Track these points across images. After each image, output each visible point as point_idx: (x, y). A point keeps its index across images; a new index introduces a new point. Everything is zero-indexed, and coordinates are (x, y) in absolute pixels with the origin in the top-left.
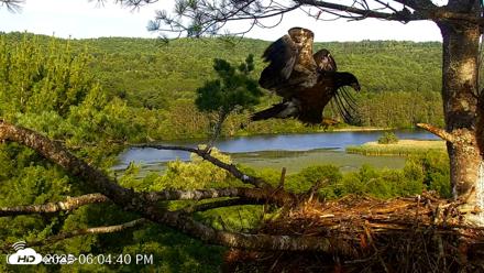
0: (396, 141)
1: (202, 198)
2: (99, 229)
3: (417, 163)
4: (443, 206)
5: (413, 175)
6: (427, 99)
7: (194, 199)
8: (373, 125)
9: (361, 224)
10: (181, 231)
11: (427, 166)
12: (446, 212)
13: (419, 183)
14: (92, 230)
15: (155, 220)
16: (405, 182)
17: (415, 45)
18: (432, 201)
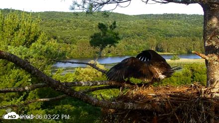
0: (179, 59)
1: (92, 85)
2: (45, 99)
3: (188, 69)
4: (203, 89)
5: (187, 74)
6: (193, 40)
7: (88, 86)
8: (168, 52)
9: (166, 97)
10: (82, 100)
11: (193, 70)
12: (205, 92)
13: (189, 78)
14: (42, 100)
15: (70, 95)
16: (183, 77)
17: (188, 16)
18: (198, 87)
